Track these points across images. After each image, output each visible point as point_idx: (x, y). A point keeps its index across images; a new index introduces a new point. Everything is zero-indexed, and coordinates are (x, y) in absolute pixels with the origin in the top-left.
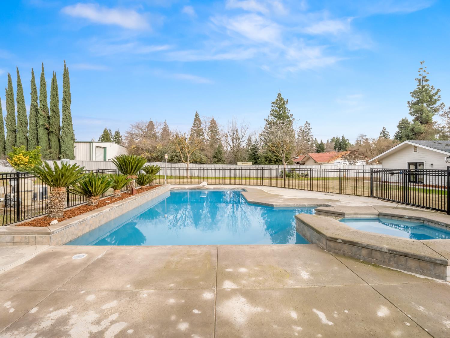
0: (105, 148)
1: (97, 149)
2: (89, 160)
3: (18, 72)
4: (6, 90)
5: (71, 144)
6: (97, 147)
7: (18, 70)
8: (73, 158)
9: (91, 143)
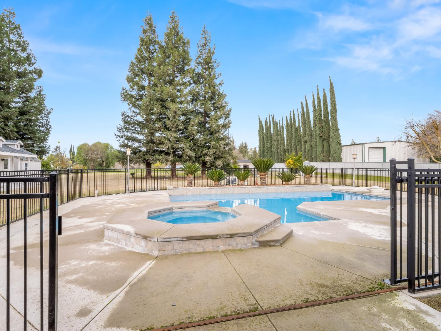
0: (384, 148)
1: (371, 150)
2: (362, 162)
3: (306, 98)
4: (301, 113)
5: (337, 148)
6: (369, 147)
7: (305, 97)
8: (340, 160)
9: (363, 145)
